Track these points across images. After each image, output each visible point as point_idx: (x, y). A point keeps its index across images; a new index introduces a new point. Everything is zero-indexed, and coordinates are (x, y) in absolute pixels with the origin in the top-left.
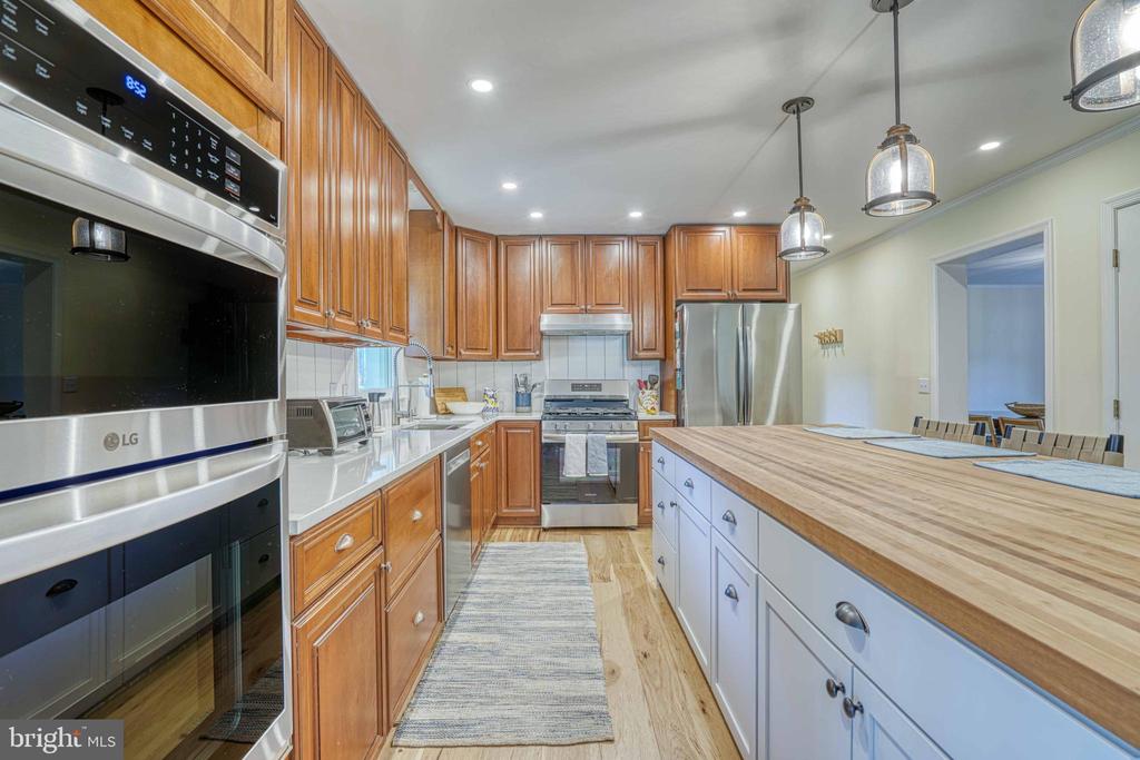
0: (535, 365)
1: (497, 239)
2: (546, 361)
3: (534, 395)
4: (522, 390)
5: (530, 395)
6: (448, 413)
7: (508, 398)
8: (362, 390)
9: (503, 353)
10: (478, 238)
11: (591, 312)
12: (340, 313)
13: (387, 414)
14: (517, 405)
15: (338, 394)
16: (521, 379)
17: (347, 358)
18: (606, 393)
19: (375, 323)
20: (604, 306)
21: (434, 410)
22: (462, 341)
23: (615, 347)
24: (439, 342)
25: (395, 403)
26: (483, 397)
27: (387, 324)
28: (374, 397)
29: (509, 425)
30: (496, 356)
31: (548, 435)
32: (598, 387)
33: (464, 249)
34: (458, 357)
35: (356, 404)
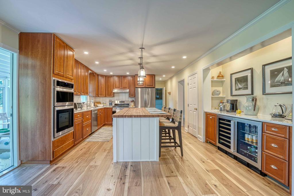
0: (113, 98)
1: (106, 76)
2: (115, 97)
3: (113, 103)
4: (110, 102)
5: (112, 103)
6: (97, 106)
7: (108, 104)
8: (82, 102)
9: (107, 96)
10: (102, 76)
11: (122, 89)
12: (78, 92)
13: (86, 106)
14: (110, 105)
15: (78, 102)
16: (110, 100)
17: (79, 97)
18: (125, 103)
19: (83, 93)
20: (125, 88)
21: (95, 105)
22: (99, 94)
23: (127, 95)
24: (95, 94)
25: (87, 104)
26: (103, 103)
27: (85, 93)
28: (83, 103)
29: (107, 108)
30: (106, 96)
31: (114, 110)
32: (124, 102)
33: (100, 78)
34: (98, 96)
35: (80, 104)
